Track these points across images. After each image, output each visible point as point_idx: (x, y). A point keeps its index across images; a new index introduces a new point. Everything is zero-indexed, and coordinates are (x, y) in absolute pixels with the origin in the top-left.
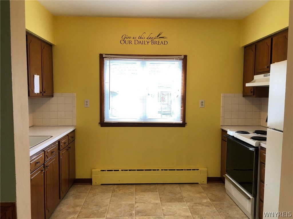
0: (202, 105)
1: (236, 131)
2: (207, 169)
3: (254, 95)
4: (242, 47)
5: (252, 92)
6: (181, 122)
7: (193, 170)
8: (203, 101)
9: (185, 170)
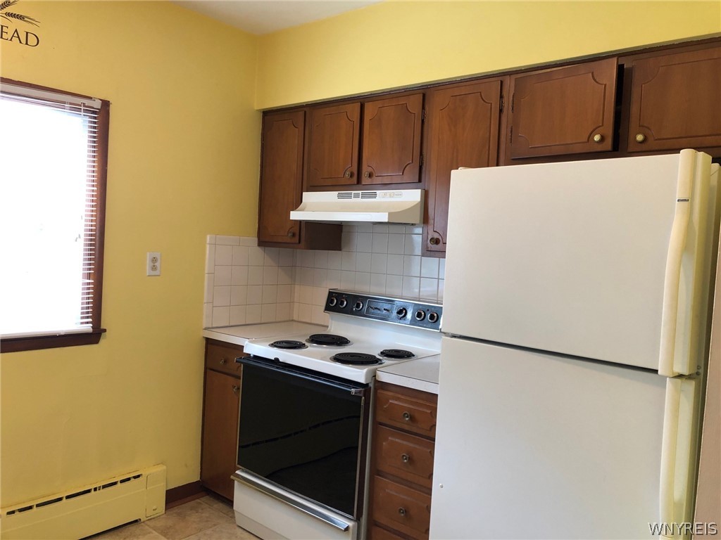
0: (154, 268)
1: (272, 342)
2: (165, 467)
3: (299, 242)
4: (258, 110)
5: (294, 235)
6: (88, 328)
7: (122, 481)
8: (157, 255)
9: (95, 489)
